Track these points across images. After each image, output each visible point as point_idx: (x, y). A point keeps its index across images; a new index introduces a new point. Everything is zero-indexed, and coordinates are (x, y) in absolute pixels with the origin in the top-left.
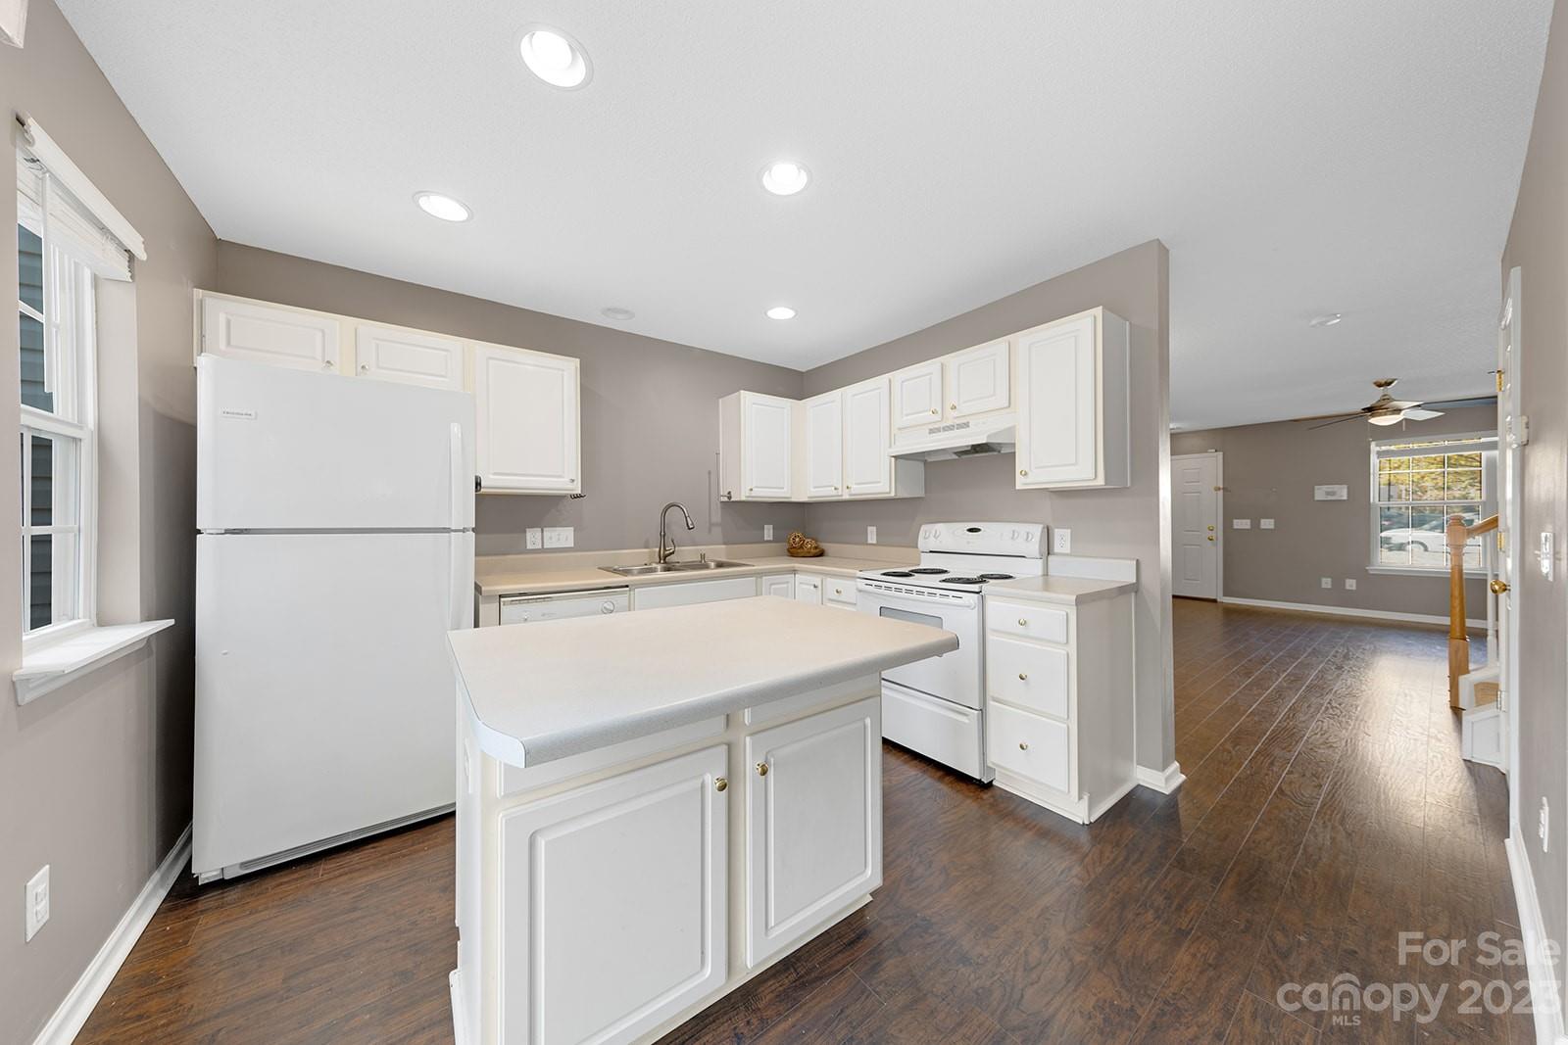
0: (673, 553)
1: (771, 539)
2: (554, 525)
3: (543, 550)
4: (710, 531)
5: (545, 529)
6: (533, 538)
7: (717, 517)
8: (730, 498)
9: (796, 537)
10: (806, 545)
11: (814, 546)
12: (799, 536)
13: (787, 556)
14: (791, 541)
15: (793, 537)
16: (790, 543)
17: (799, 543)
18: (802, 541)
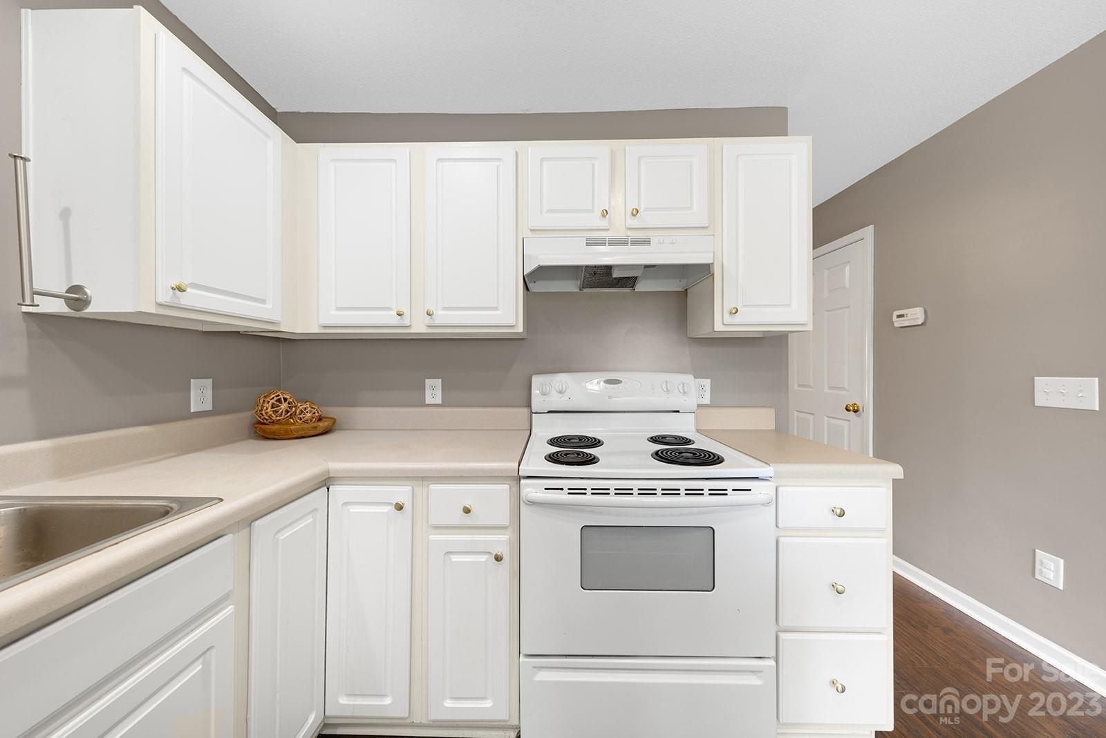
1: (208, 406)
8: (74, 302)
9: (279, 401)
10: (300, 414)
11: (317, 414)
12: (285, 400)
13: (252, 440)
14: (269, 409)
15: (272, 401)
16: (266, 413)
17: (287, 412)
18: (294, 409)
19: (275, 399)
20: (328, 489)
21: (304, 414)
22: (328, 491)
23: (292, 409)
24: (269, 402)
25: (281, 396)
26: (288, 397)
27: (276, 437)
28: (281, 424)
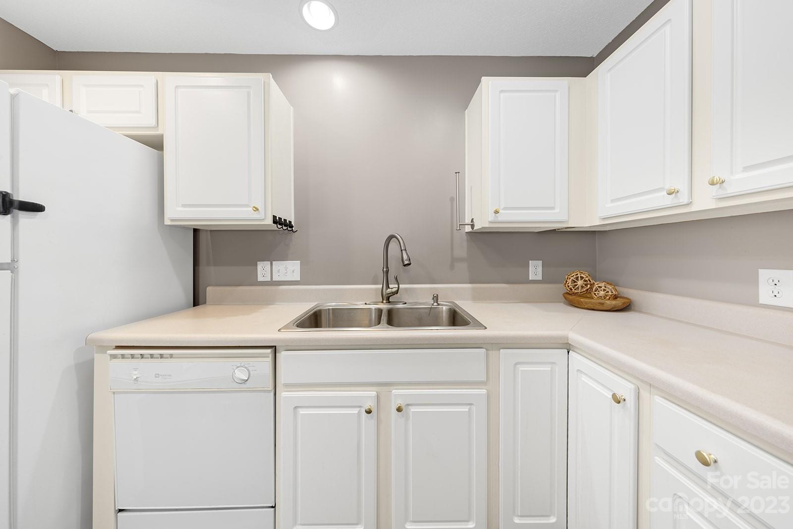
0: (397, 292)
1: (539, 277)
2: (284, 258)
3: (272, 283)
4: (452, 267)
5: (274, 262)
6: (263, 271)
7: (461, 250)
8: (473, 226)
9: (577, 278)
10: (596, 291)
11: (610, 293)
12: (582, 278)
13: (562, 304)
14: (570, 284)
15: (572, 278)
16: (568, 286)
17: (582, 287)
18: (589, 286)
19: (575, 276)
20: (568, 352)
21: (599, 291)
22: (568, 354)
23: (587, 286)
24: (570, 278)
25: (579, 275)
26: (584, 276)
27: (579, 306)
28: (580, 296)
